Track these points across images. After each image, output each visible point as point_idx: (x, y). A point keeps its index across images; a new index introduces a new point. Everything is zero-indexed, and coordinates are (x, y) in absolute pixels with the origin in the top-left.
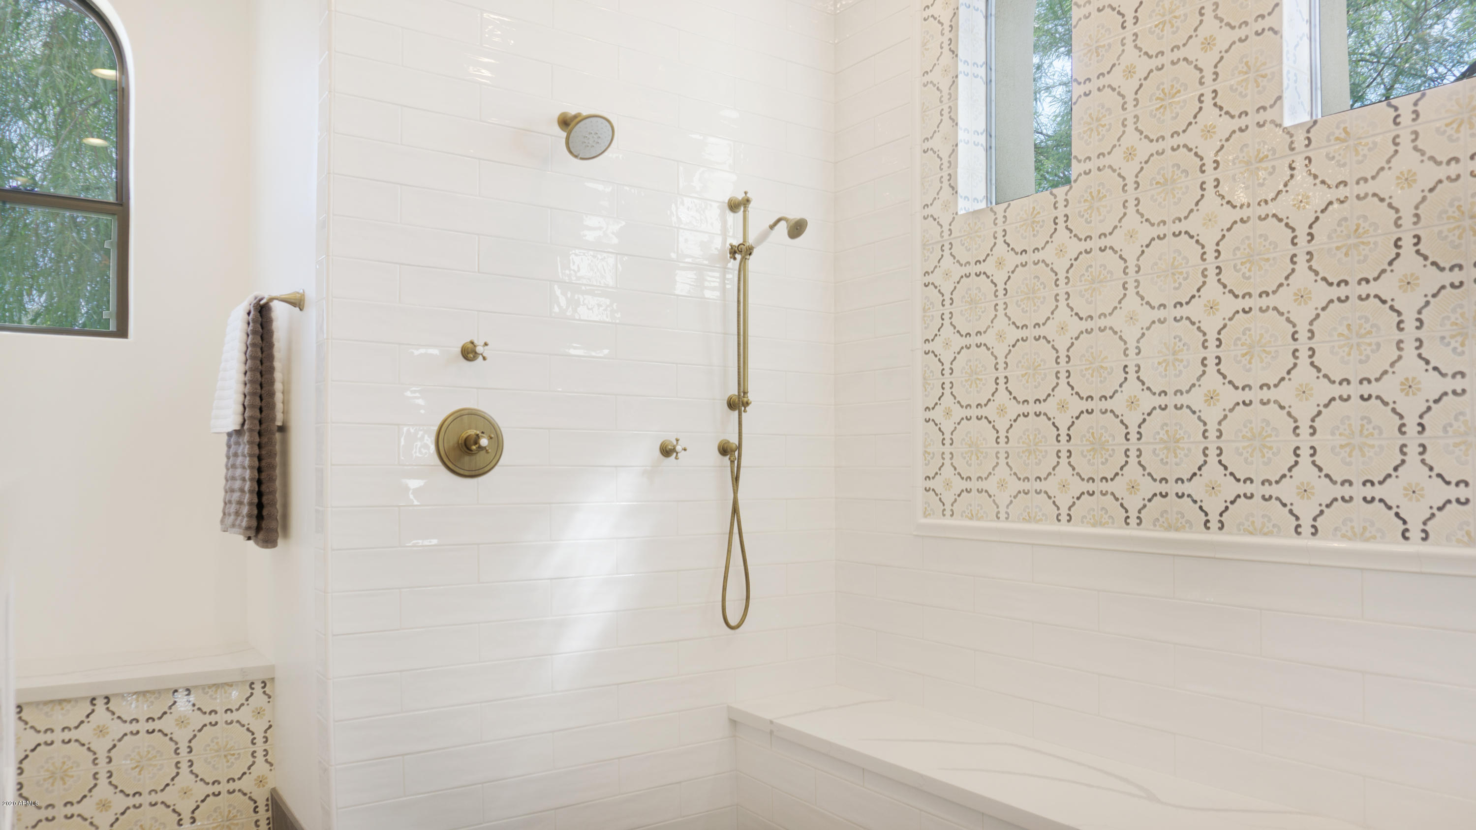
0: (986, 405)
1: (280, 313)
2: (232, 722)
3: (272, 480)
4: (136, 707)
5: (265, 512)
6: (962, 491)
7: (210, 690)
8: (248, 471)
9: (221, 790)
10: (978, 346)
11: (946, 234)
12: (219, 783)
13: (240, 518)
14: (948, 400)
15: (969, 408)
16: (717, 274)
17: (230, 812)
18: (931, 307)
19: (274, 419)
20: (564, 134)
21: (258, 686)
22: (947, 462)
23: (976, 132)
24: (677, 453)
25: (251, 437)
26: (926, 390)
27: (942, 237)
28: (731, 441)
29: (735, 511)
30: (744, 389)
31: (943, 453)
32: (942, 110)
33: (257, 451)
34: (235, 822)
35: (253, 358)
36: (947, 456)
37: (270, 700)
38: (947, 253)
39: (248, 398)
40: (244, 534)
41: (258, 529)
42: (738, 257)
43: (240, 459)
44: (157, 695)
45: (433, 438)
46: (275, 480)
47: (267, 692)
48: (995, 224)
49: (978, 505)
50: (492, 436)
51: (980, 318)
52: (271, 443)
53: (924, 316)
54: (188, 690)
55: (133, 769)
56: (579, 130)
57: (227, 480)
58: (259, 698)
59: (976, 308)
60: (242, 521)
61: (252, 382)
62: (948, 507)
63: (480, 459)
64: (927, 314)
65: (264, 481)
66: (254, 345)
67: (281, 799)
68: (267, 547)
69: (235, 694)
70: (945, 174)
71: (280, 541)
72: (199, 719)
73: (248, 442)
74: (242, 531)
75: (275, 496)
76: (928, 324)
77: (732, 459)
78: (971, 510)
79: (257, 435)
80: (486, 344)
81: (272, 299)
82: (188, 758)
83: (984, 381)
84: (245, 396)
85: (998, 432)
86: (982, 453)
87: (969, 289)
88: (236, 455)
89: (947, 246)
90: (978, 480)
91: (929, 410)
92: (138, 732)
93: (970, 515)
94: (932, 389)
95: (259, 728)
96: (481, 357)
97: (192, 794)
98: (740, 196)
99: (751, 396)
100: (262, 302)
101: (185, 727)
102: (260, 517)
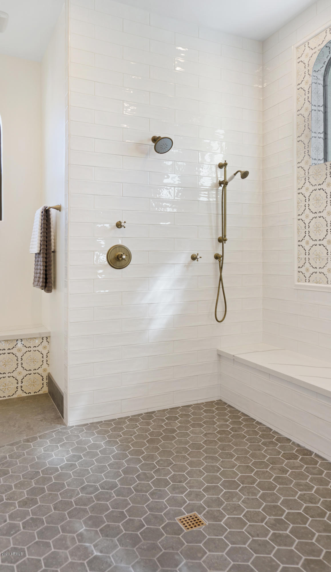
0: (323, 240)
1: (53, 212)
2: (36, 351)
3: (50, 270)
4: (5, 345)
5: (48, 281)
6: (313, 272)
7: (29, 340)
8: (42, 267)
9: (31, 373)
10: (320, 217)
11: (307, 174)
12: (31, 370)
13: (39, 283)
14: (307, 237)
15: (316, 241)
16: (215, 192)
17: (34, 380)
18: (301, 202)
19: (51, 249)
20: (154, 144)
21: (45, 339)
22: (307, 261)
23: (319, 133)
24: (198, 259)
25: (43, 255)
26: (298, 234)
27: (305, 175)
28: (220, 254)
29: (221, 279)
30: (224, 235)
31: (305, 258)
32: (305, 125)
33: (45, 260)
34: (36, 383)
35: (44, 228)
36: (307, 259)
37: (49, 343)
38: (307, 181)
39: (42, 242)
40: (41, 288)
41: (45, 286)
42: (222, 185)
43: (39, 262)
44: (11, 341)
45: (106, 256)
46: (51, 270)
47: (48, 341)
48: (327, 170)
49: (320, 278)
50: (127, 254)
51: (320, 206)
52: (50, 257)
53: (298, 206)
54: (21, 340)
55: (3, 365)
56: (160, 143)
57: (35, 269)
58: (45, 343)
59: (319, 202)
60: (40, 284)
61: (43, 236)
62: (307, 278)
63: (123, 262)
64: (299, 205)
65: (47, 270)
66: (44, 223)
67: (51, 376)
68: (48, 293)
69: (37, 341)
70: (306, 150)
71: (53, 290)
72: (25, 350)
73: (42, 257)
74: (40, 287)
75: (51, 275)
76: (300, 209)
77: (220, 260)
78: (317, 280)
79: (45, 254)
80: (125, 222)
81: (50, 208)
82: (21, 362)
83: (322, 231)
84: (41, 241)
85: (327, 250)
86: (321, 258)
87: (316, 195)
88: (38, 261)
89: (307, 179)
90: (319, 269)
91: (300, 242)
92: (5, 353)
93: (316, 282)
94: (301, 233)
95: (45, 352)
96: (123, 227)
97: (22, 374)
98: (223, 162)
99: (227, 237)
100: (47, 209)
101: (20, 352)
102: (46, 282)
